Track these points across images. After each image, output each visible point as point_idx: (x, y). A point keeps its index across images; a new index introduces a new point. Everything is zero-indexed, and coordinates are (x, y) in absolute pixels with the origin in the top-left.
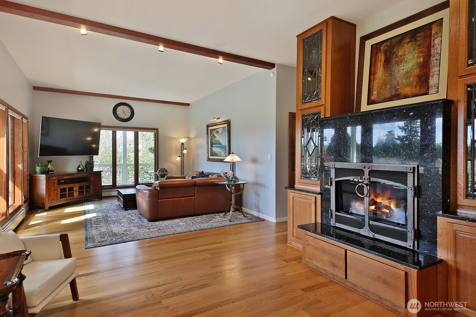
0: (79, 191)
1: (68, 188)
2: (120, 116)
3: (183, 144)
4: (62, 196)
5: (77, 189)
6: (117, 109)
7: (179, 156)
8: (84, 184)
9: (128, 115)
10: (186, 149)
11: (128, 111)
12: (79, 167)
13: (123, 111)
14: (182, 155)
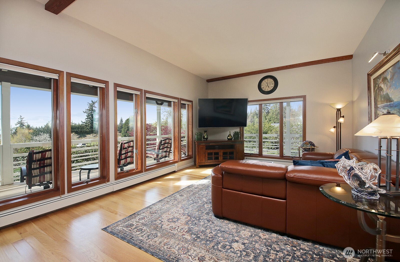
0: (223, 156)
1: (214, 153)
2: (264, 89)
3: (339, 110)
4: (210, 159)
5: (222, 154)
6: (262, 83)
7: (334, 127)
8: (228, 151)
9: (272, 87)
10: (343, 117)
11: (272, 83)
12: (228, 136)
13: (267, 83)
14: (338, 126)
